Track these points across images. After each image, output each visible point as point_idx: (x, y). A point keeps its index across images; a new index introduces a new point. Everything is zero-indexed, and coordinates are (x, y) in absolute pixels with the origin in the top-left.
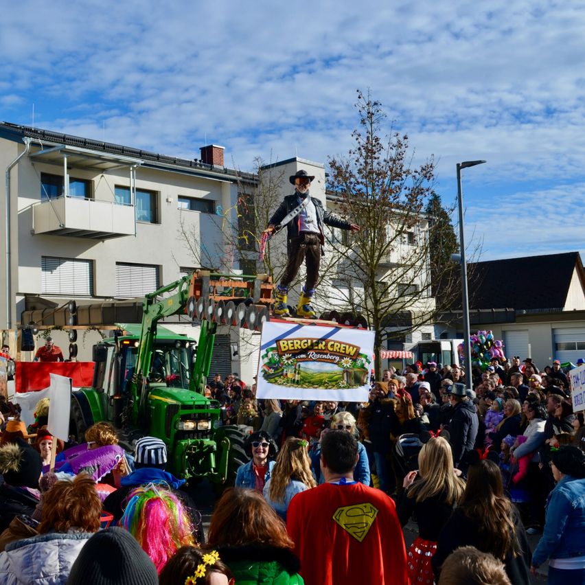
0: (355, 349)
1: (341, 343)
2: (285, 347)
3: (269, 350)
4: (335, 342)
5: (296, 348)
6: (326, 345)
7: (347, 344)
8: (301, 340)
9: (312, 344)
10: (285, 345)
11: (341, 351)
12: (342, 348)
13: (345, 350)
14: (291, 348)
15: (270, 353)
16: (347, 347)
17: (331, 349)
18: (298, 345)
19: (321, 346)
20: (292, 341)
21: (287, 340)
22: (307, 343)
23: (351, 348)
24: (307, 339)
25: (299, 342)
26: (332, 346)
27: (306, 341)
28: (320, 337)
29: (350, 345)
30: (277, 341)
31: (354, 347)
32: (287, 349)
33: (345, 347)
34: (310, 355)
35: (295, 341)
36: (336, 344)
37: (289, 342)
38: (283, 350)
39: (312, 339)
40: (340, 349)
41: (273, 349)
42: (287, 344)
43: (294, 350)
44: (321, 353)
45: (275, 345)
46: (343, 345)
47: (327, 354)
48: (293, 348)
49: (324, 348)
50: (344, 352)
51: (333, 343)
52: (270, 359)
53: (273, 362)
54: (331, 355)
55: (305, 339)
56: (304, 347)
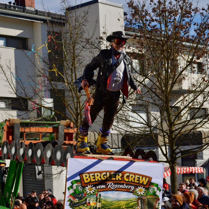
0: (147, 179)
1: (135, 174)
2: (87, 179)
3: (74, 182)
4: (130, 173)
5: (97, 180)
6: (122, 177)
7: (140, 175)
8: (101, 173)
9: (110, 176)
10: (87, 177)
11: (136, 181)
12: (136, 179)
13: (139, 180)
14: (92, 180)
15: (75, 185)
16: (141, 177)
17: (127, 180)
18: (98, 177)
19: (118, 177)
20: (93, 174)
21: (89, 173)
22: (106, 175)
23: (144, 178)
24: (106, 172)
25: (99, 174)
26: (128, 177)
27: (105, 173)
28: (116, 170)
29: (143, 176)
30: (80, 173)
31: (146, 177)
32: (89, 180)
33: (139, 178)
34: (109, 186)
35: (96, 174)
36: (131, 175)
37: (91, 175)
38: (86, 181)
39: (110, 172)
40: (134, 179)
41: (77, 181)
42: (89, 177)
43: (96, 181)
44: (118, 184)
45: (78, 178)
46: (137, 176)
47: (123, 184)
48: (94, 180)
49: (120, 179)
50: (138, 182)
51: (128, 174)
52: (75, 190)
53: (77, 192)
54: (126, 185)
55: (104, 172)
56: (103, 179)
